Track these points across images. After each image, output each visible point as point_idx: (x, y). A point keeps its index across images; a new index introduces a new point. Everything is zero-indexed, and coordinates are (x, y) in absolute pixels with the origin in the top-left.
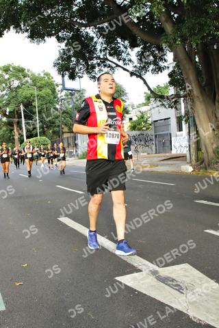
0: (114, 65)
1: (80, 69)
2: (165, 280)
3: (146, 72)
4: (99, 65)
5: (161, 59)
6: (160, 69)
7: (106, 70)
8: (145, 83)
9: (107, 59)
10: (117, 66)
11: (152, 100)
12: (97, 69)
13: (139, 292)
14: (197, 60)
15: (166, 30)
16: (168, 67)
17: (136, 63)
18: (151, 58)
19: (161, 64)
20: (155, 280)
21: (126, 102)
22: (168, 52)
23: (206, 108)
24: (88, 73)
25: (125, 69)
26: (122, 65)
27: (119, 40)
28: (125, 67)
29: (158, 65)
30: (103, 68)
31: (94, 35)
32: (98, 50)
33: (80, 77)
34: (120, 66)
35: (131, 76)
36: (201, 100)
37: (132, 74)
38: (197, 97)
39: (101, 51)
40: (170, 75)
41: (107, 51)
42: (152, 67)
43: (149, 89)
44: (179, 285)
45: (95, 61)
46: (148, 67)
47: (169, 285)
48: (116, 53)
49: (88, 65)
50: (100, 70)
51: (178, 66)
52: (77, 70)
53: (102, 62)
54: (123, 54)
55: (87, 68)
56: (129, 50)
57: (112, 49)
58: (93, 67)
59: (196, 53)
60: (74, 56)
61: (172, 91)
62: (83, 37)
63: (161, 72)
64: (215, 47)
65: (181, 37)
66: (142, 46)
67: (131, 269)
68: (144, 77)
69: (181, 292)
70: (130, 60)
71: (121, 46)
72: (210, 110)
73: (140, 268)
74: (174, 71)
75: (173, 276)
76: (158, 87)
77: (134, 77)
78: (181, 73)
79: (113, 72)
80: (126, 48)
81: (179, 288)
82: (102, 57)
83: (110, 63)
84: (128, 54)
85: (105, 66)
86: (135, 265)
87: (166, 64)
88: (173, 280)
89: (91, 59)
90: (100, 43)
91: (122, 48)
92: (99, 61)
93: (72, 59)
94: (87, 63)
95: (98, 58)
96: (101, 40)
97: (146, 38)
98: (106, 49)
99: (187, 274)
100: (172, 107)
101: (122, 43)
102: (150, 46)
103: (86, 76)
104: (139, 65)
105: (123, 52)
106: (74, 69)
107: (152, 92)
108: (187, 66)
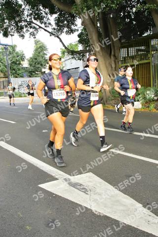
0: (38, 27)
1: (12, 29)
2: (74, 185)
3: (61, 33)
4: (26, 26)
5: (73, 24)
6: (72, 31)
7: (31, 30)
8: (61, 41)
9: (32, 22)
10: (40, 27)
11: (66, 54)
12: (25, 30)
13: (56, 195)
14: (98, 25)
15: (76, 2)
16: (78, 30)
17: (54, 26)
18: (66, 22)
19: (73, 27)
20: (68, 185)
21: (47, 55)
22: (77, 18)
23: (105, 60)
24: (18, 32)
25: (45, 30)
26: (44, 27)
27: (41, 8)
28: (46, 28)
29: (70, 28)
30: (29, 29)
31: (22, 3)
32: (26, 15)
33: (12, 35)
34: (42, 28)
35: (51, 35)
36: (101, 54)
37: (51, 34)
38: (98, 52)
39: (28, 16)
40: (79, 36)
41: (33, 16)
42: (66, 29)
43: (64, 45)
44: (85, 189)
45: (23, 24)
46: (63, 29)
47: (78, 189)
48: (39, 18)
49: (18, 26)
50: (27, 30)
51: (85, 29)
52: (9, 30)
53: (29, 24)
54: (44, 19)
55: (18, 29)
56: (49, 16)
57: (36, 14)
58: (22, 28)
59: (98, 20)
60: (7, 19)
61: (80, 48)
62: (13, 4)
63: (73, 33)
64: (111, 16)
65: (87, 7)
66: (58, 13)
67: (50, 178)
68: (60, 36)
69: (87, 194)
70: (50, 24)
71: (43, 12)
72: (108, 63)
73: (57, 177)
74: (82, 33)
75: (81, 182)
76: (70, 44)
77: (53, 36)
78: (87, 35)
79: (37, 33)
80: (46, 14)
81: (85, 191)
82: (28, 20)
83: (35, 25)
84: (48, 19)
85: (31, 27)
86: (53, 175)
87: (76, 28)
88: (81, 185)
89: (20, 21)
90: (27, 10)
91: (44, 14)
92: (26, 23)
93: (6, 21)
94: (17, 24)
95: (26, 21)
96: (27, 7)
97: (61, 7)
98: (31, 14)
99: (91, 180)
100: (80, 60)
101: (44, 10)
102: (64, 14)
103: (16, 35)
104: (56, 27)
105: (44, 17)
106: (6, 29)
107: (66, 48)
108: (91, 29)
